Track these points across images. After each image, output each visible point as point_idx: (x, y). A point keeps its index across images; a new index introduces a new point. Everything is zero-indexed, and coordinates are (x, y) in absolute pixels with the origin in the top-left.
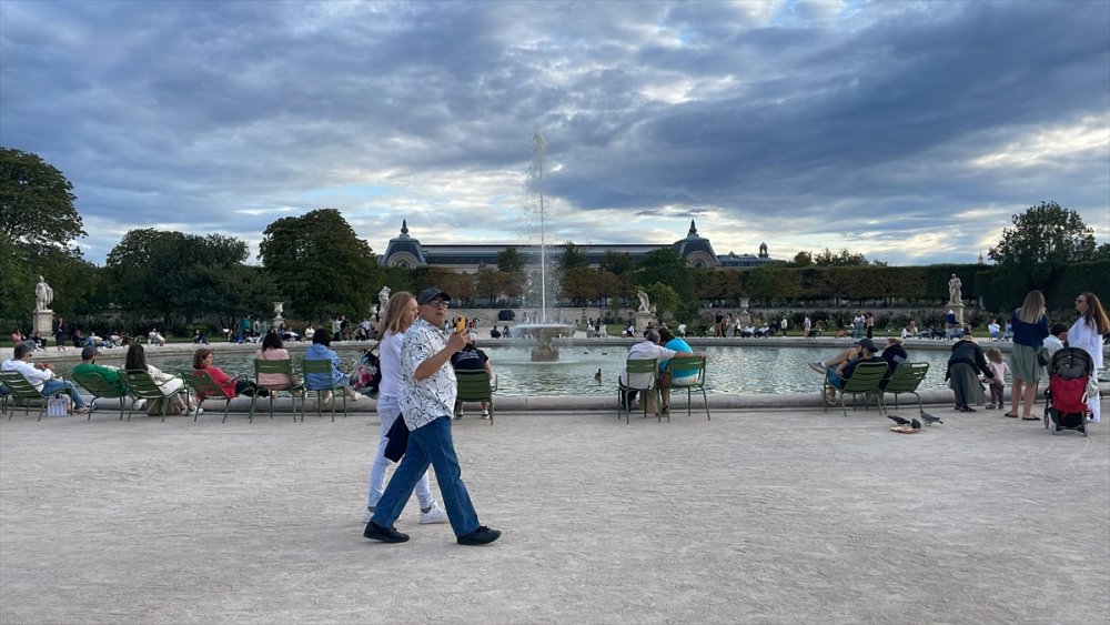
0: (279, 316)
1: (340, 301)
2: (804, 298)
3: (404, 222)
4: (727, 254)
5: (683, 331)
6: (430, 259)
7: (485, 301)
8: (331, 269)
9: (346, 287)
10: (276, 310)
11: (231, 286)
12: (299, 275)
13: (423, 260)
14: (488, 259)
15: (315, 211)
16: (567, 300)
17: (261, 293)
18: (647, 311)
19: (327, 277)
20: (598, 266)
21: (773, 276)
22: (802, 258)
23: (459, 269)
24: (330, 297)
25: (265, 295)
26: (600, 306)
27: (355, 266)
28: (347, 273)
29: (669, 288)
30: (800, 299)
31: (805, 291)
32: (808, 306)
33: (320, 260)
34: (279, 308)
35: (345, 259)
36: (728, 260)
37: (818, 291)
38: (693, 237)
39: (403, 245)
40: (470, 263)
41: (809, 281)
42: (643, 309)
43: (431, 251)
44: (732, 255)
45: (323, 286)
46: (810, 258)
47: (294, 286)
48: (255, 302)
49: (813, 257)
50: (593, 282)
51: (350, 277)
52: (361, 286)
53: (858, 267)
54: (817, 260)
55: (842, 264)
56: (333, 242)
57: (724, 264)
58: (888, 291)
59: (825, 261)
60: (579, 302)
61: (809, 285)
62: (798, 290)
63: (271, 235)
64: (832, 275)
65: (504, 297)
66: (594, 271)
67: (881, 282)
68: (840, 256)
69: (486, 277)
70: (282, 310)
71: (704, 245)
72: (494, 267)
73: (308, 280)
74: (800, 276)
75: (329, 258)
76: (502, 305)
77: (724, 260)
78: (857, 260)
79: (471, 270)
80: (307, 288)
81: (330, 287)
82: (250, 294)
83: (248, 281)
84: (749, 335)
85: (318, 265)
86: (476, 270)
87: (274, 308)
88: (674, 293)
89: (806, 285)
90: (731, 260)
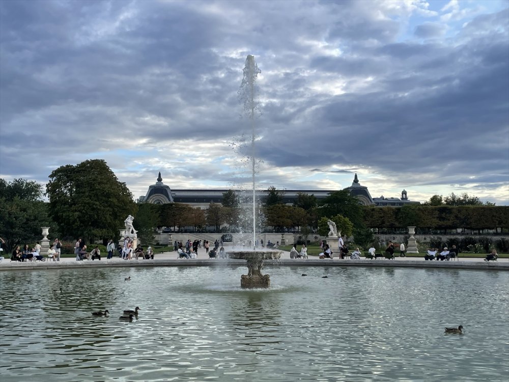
0: (45, 238)
1: (103, 227)
2: (439, 227)
3: (160, 174)
4: (379, 197)
5: (373, 254)
6: (177, 199)
7: (212, 228)
8: (97, 203)
9: (108, 216)
10: (43, 233)
11: (10, 214)
12: (73, 208)
13: (172, 200)
14: (216, 199)
15: (87, 161)
16: (270, 228)
17: (34, 220)
18: (335, 236)
19: (93, 209)
20: (291, 204)
21: (417, 212)
22: (436, 200)
23: (195, 206)
24: (96, 224)
25: (37, 221)
26: (294, 232)
27: (115, 201)
28: (109, 206)
29: (347, 219)
30: (436, 228)
31: (441, 223)
32: (445, 234)
33: (90, 197)
34: (46, 231)
35: (108, 195)
36: (380, 201)
37: (449, 223)
38: (356, 186)
39: (158, 190)
40: (203, 202)
41: (443, 215)
42: (332, 234)
43: (178, 194)
44: (382, 198)
45: (90, 215)
46: (441, 200)
47: (69, 216)
48: (28, 227)
49: (443, 198)
50: (289, 214)
51: (111, 209)
52: (119, 216)
53: (475, 206)
54: (446, 201)
55: (464, 204)
56: (99, 184)
57: (378, 204)
58: (500, 223)
59: (453, 202)
60: (279, 228)
61: (444, 219)
62: (435, 222)
63: (55, 178)
64: (459, 211)
65: (226, 225)
66: (289, 207)
67: (495, 216)
68: (462, 198)
69: (213, 211)
70: (48, 234)
71: (364, 191)
72: (220, 205)
73: (79, 211)
74: (437, 212)
75: (96, 195)
76: (224, 230)
77: (377, 201)
78: (473, 202)
79: (204, 206)
80: (79, 217)
81: (96, 216)
82: (25, 220)
83: (25, 210)
84: (432, 257)
85: (87, 200)
86: (208, 207)
87: (41, 231)
88: (350, 223)
89: (441, 218)
90: (382, 201)
